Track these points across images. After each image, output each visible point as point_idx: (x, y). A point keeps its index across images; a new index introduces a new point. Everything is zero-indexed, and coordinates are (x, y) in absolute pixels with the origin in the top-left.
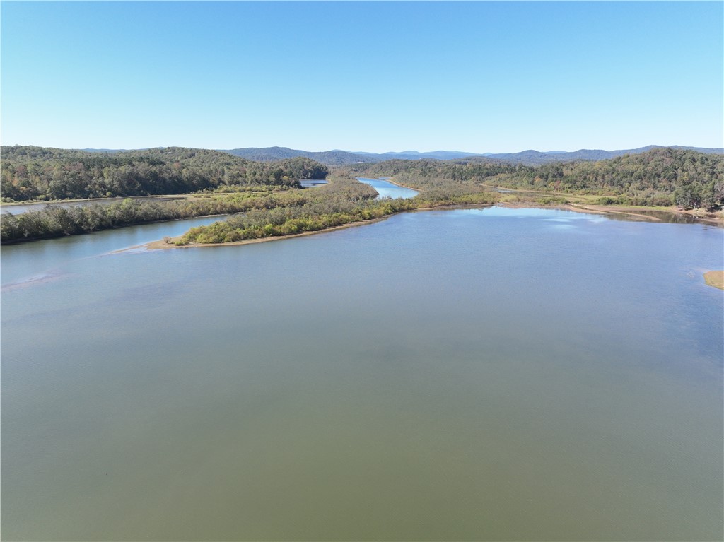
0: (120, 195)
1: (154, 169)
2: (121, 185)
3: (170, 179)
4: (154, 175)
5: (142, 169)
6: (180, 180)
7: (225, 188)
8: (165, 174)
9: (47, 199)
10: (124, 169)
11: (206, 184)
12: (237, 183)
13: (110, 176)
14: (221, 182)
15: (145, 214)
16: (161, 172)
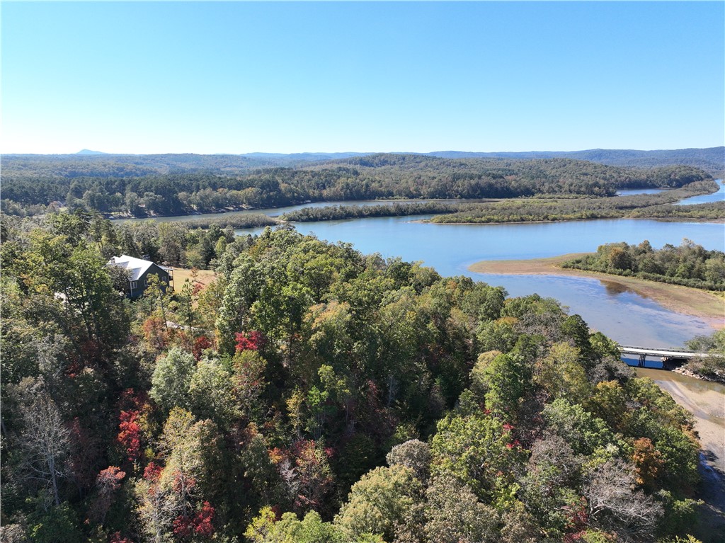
0: (466, 198)
1: (493, 181)
2: (468, 192)
3: (501, 188)
4: (491, 186)
5: (485, 180)
6: (508, 189)
7: (540, 195)
8: (499, 185)
9: (424, 198)
10: (473, 182)
11: (528, 192)
12: (554, 192)
13: (462, 185)
14: (540, 191)
15: (439, 209)
16: (496, 183)
